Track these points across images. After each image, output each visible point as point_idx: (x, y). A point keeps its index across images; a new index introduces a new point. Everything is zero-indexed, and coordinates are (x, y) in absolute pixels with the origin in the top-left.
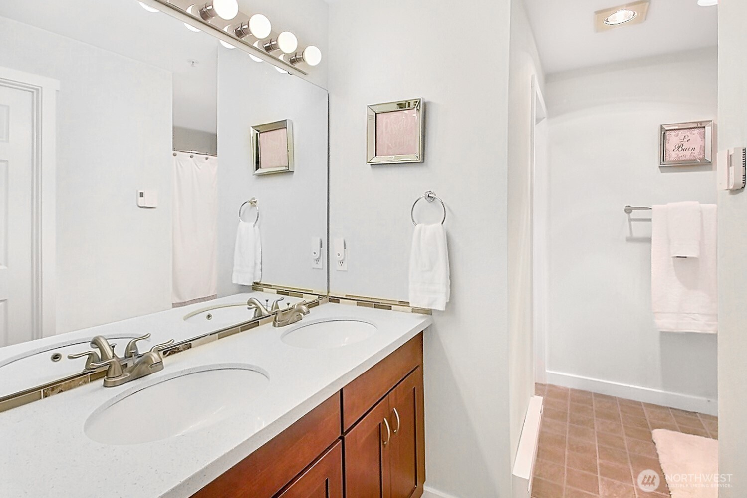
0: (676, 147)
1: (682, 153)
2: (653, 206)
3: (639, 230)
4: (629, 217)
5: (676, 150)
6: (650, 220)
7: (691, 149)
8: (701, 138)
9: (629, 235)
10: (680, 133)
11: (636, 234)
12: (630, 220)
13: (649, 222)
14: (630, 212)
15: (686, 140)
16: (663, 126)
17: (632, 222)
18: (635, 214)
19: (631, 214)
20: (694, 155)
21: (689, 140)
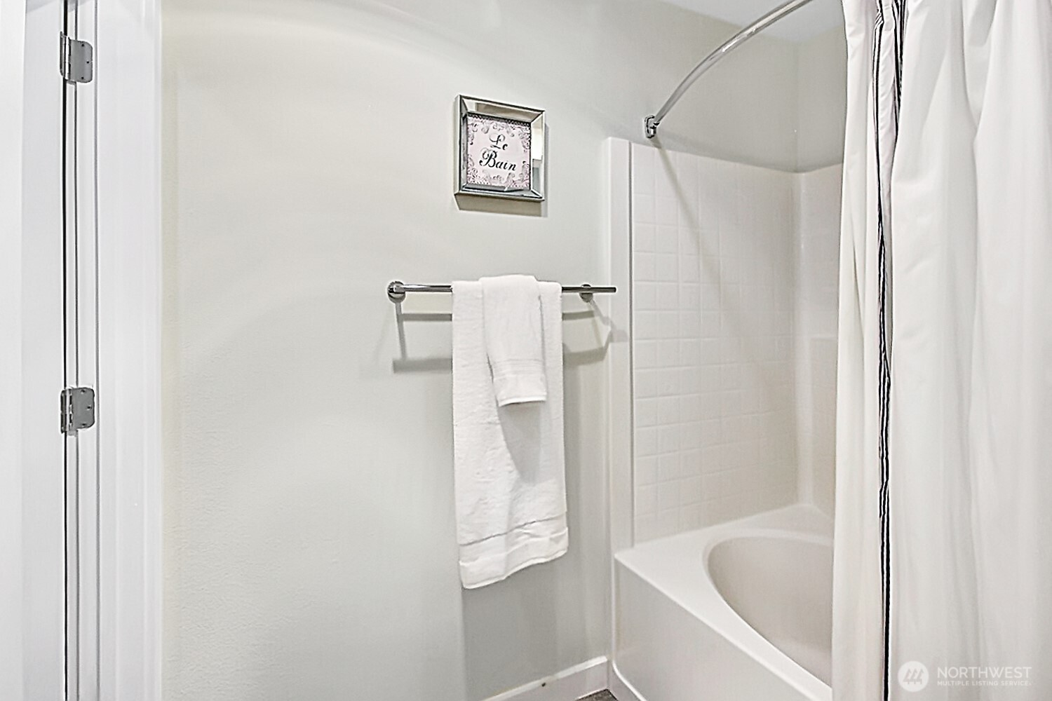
0: (486, 156)
1: (495, 171)
2: (454, 285)
3: (422, 342)
4: (399, 309)
5: (486, 161)
6: (449, 317)
7: (508, 166)
8: (524, 147)
9: (398, 355)
10: (492, 126)
11: (414, 353)
12: (401, 318)
13: (447, 323)
14: (402, 299)
15: (500, 144)
16: (465, 100)
17: (405, 323)
18: (411, 303)
19: (402, 303)
20: (514, 179)
21: (506, 145)
